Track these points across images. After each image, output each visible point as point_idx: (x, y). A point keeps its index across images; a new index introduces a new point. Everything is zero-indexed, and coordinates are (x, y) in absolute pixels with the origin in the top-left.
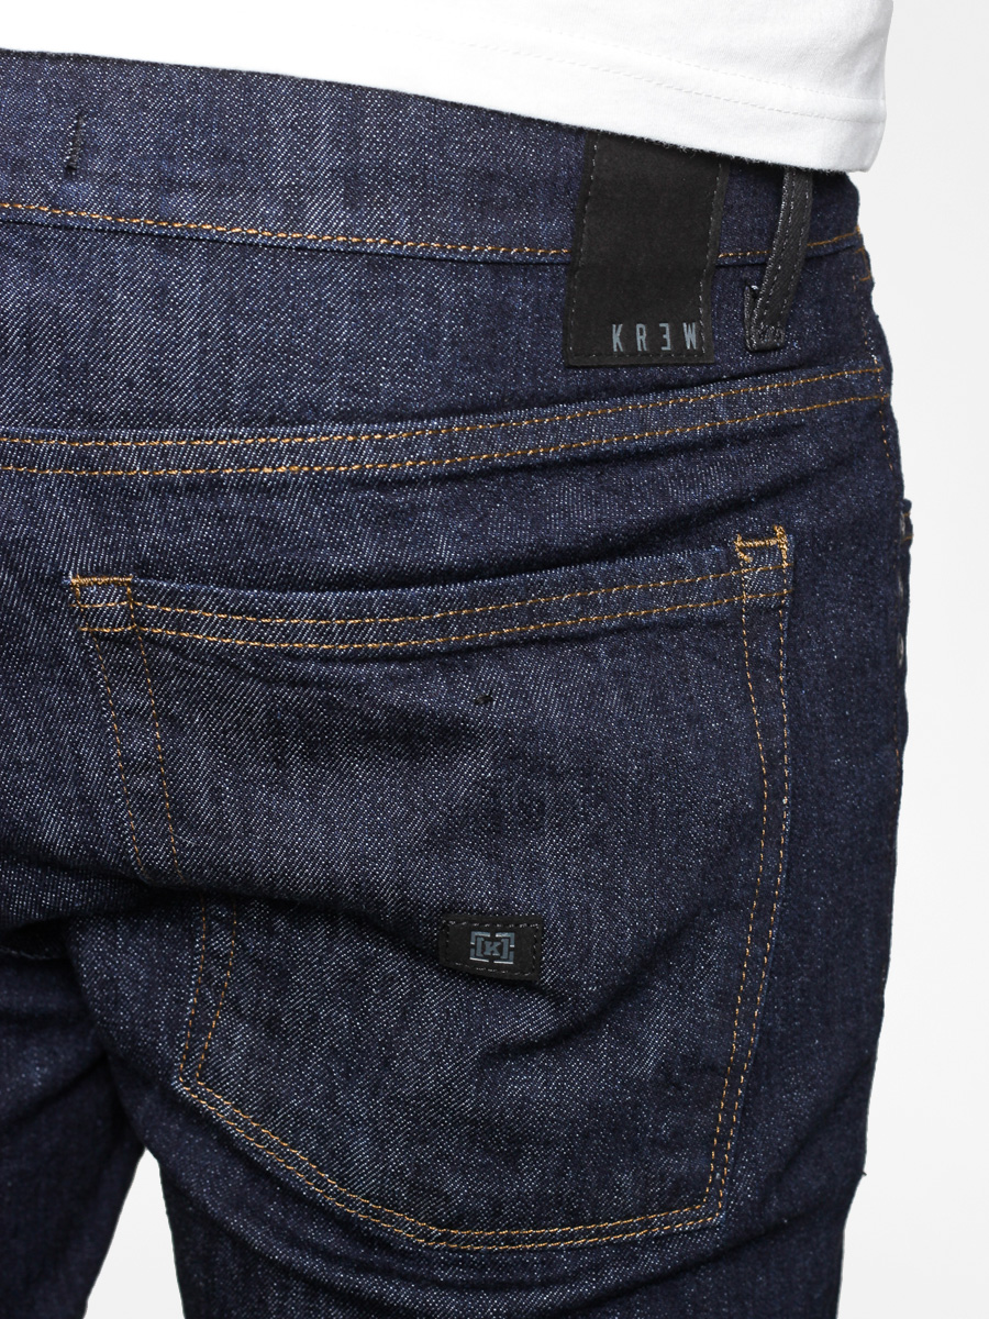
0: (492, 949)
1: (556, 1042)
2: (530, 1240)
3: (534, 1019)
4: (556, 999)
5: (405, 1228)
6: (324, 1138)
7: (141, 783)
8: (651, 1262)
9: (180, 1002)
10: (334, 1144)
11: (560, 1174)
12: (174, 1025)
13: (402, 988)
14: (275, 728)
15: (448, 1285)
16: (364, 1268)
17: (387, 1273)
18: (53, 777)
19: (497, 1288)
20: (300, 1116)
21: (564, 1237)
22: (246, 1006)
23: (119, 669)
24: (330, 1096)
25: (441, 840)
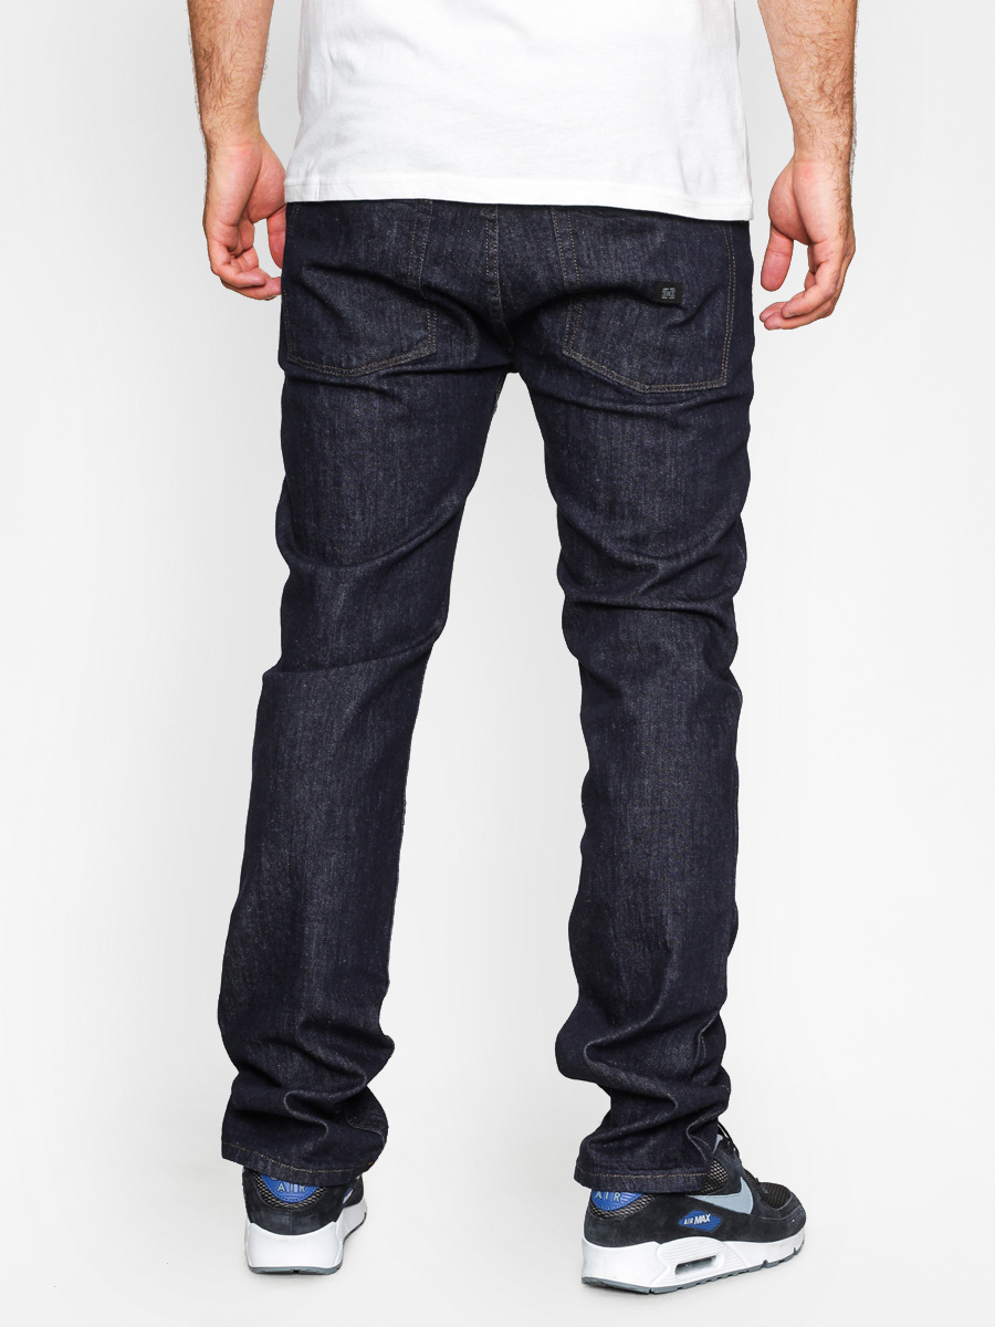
0: (668, 294)
1: (687, 322)
2: (674, 387)
3: (679, 317)
4: (685, 310)
5: (638, 387)
6: (612, 360)
7: (567, 255)
8: (709, 396)
9: (564, 328)
10: (616, 362)
11: (684, 366)
12: (562, 335)
13: (637, 312)
14: (605, 231)
15: (651, 405)
16: (625, 403)
17: (631, 402)
18: (540, 260)
19: (667, 404)
20: (604, 355)
21: (684, 387)
22: (586, 325)
23: (560, 220)
24: (613, 348)
25: (651, 262)
